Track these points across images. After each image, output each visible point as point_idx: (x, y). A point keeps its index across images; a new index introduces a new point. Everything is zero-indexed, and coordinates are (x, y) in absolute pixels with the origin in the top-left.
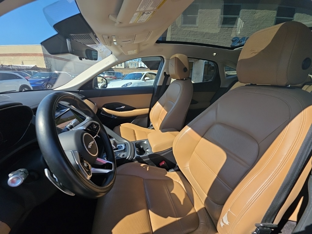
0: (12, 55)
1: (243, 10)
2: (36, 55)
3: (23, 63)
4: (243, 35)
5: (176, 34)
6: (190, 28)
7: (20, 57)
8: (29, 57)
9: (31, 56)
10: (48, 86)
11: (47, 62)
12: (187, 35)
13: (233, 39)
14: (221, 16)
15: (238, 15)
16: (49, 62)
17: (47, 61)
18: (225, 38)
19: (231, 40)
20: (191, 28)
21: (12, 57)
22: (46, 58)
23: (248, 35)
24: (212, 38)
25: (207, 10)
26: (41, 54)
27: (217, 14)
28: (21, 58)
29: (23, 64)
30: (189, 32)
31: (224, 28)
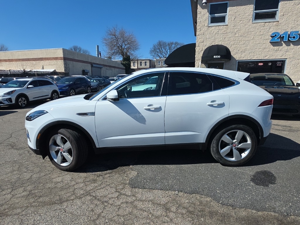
0: (34, 60)
1: (283, 2)
2: (56, 59)
3: (43, 67)
4: (285, 29)
5: (203, 34)
6: (218, 27)
7: (42, 61)
8: (49, 61)
9: (52, 60)
10: (71, 91)
11: (66, 66)
12: (215, 34)
13: (273, 34)
14: (254, 11)
15: (277, 8)
16: (68, 65)
17: (66, 64)
18: (262, 33)
19: (270, 35)
20: (220, 27)
21: (34, 62)
22: (66, 61)
23: (291, 29)
24: (245, 35)
25: (238, 7)
26: (61, 58)
27: (250, 10)
28: (42, 63)
29: (43, 69)
30: (218, 31)
31: (260, 24)
